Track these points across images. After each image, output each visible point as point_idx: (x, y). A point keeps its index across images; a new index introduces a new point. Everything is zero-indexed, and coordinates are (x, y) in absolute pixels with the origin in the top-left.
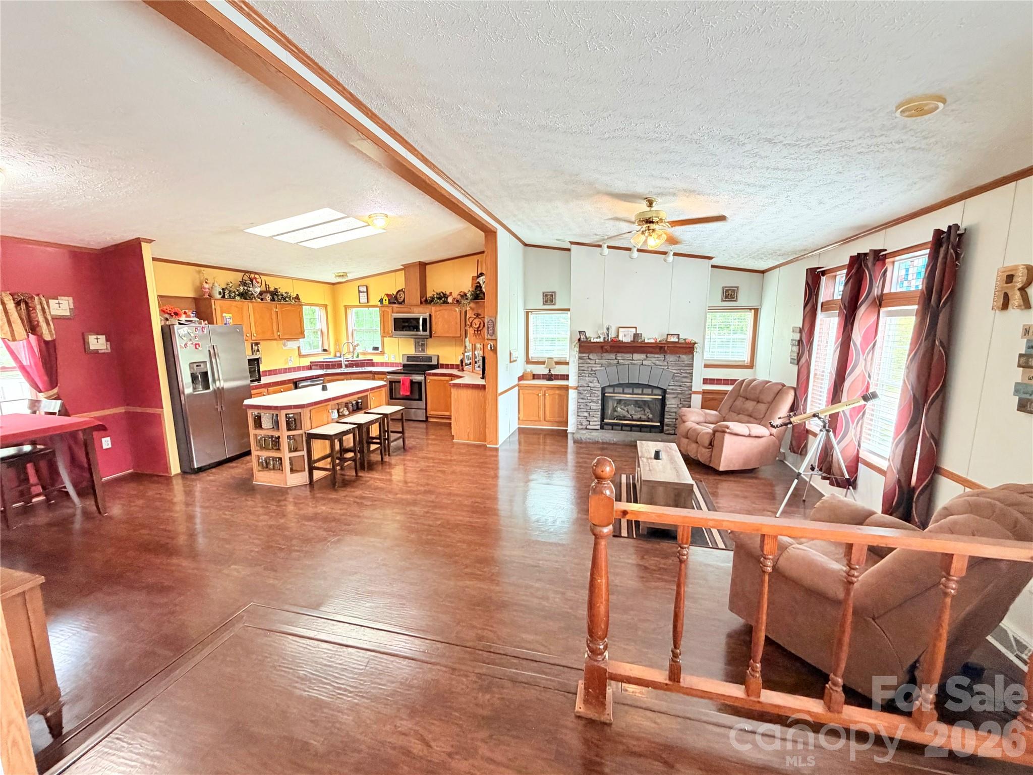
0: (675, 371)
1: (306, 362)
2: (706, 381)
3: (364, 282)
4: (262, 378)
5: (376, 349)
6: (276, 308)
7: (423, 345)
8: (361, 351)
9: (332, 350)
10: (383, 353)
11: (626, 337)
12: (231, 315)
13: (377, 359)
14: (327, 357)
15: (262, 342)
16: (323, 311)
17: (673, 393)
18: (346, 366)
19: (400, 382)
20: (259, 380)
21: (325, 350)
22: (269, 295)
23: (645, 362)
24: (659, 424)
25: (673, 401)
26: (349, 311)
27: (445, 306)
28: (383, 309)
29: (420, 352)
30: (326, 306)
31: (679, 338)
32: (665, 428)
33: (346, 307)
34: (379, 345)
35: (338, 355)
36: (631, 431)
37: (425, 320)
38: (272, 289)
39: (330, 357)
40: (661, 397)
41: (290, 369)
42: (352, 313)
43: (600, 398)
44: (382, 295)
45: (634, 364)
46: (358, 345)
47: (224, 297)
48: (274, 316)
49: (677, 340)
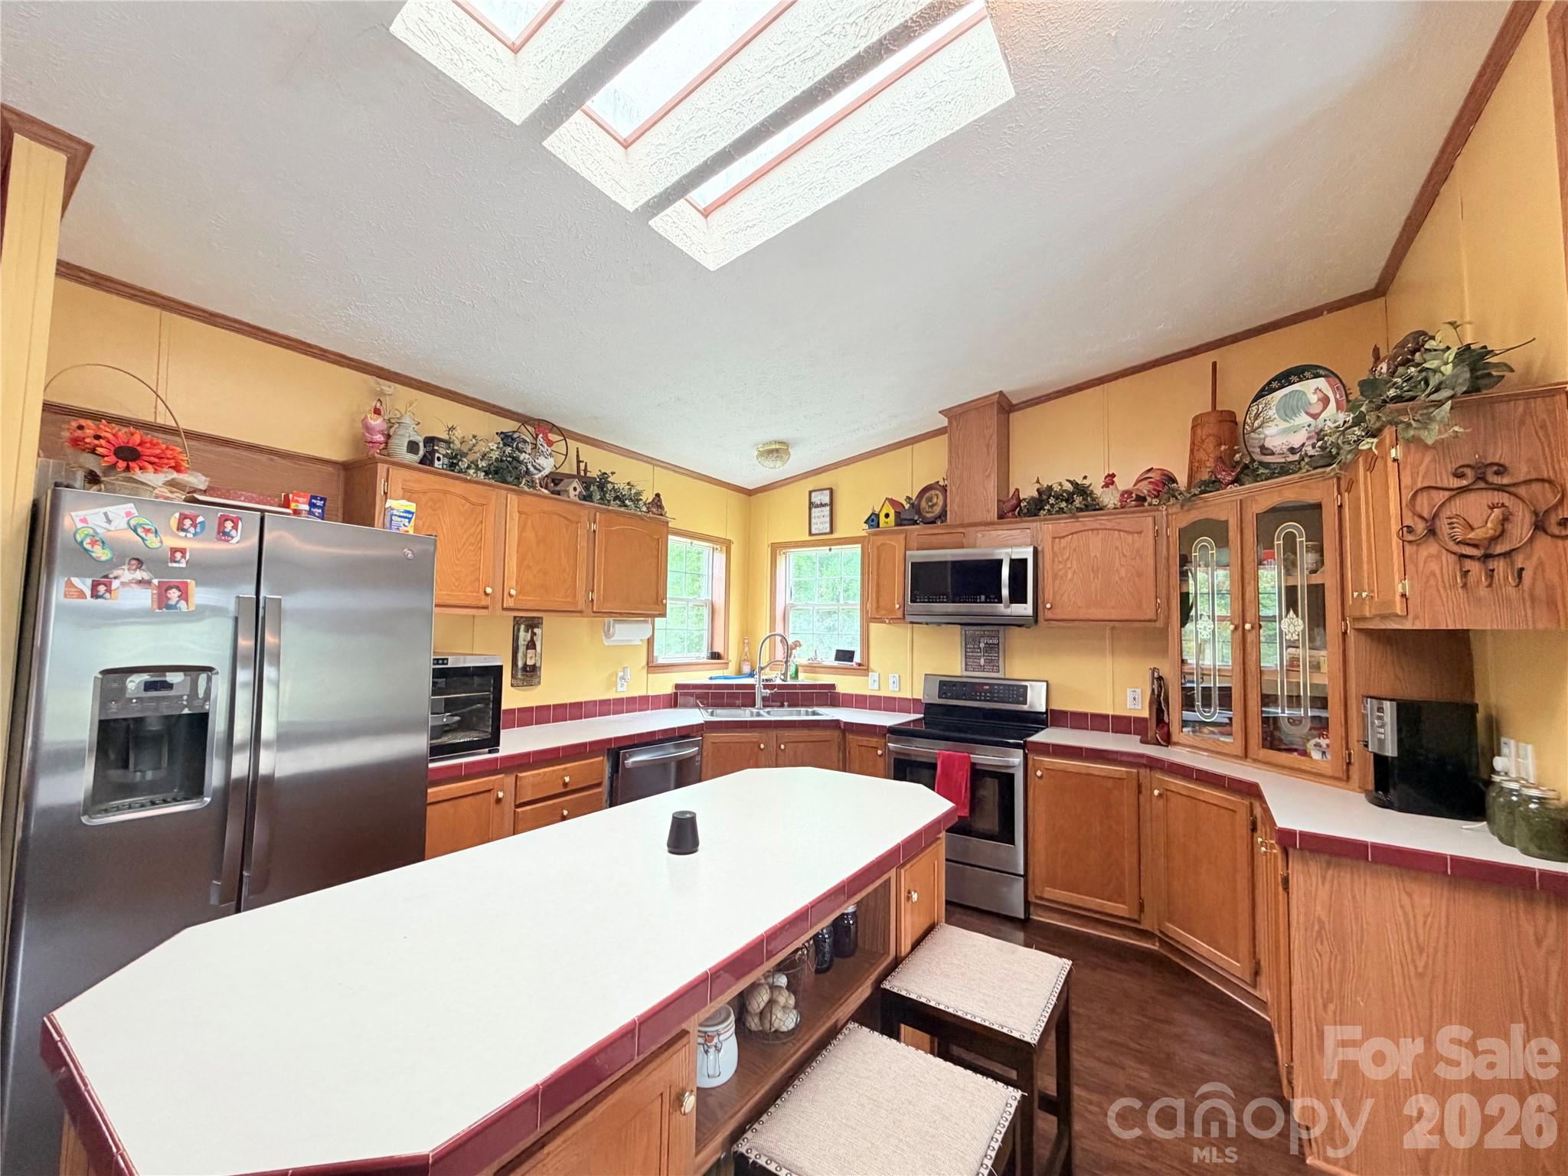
1: (664, 684)
3: (824, 480)
4: (504, 734)
5: (845, 656)
6: (591, 520)
7: (992, 648)
8: (805, 662)
9: (733, 656)
10: (864, 669)
12: (412, 507)
13: (846, 685)
14: (720, 673)
15: (548, 620)
16: (720, 558)
18: (767, 702)
19: (933, 766)
20: (493, 742)
21: (715, 656)
22: (576, 483)
26: (781, 561)
27: (1087, 520)
28: (880, 540)
29: (982, 669)
30: (727, 544)
33: (776, 548)
34: (856, 648)
35: (746, 669)
37: (1018, 566)
38: (594, 473)
39: (726, 673)
41: (619, 702)
42: (789, 564)
44: (875, 502)
46: (797, 644)
47: (427, 460)
48: (583, 543)
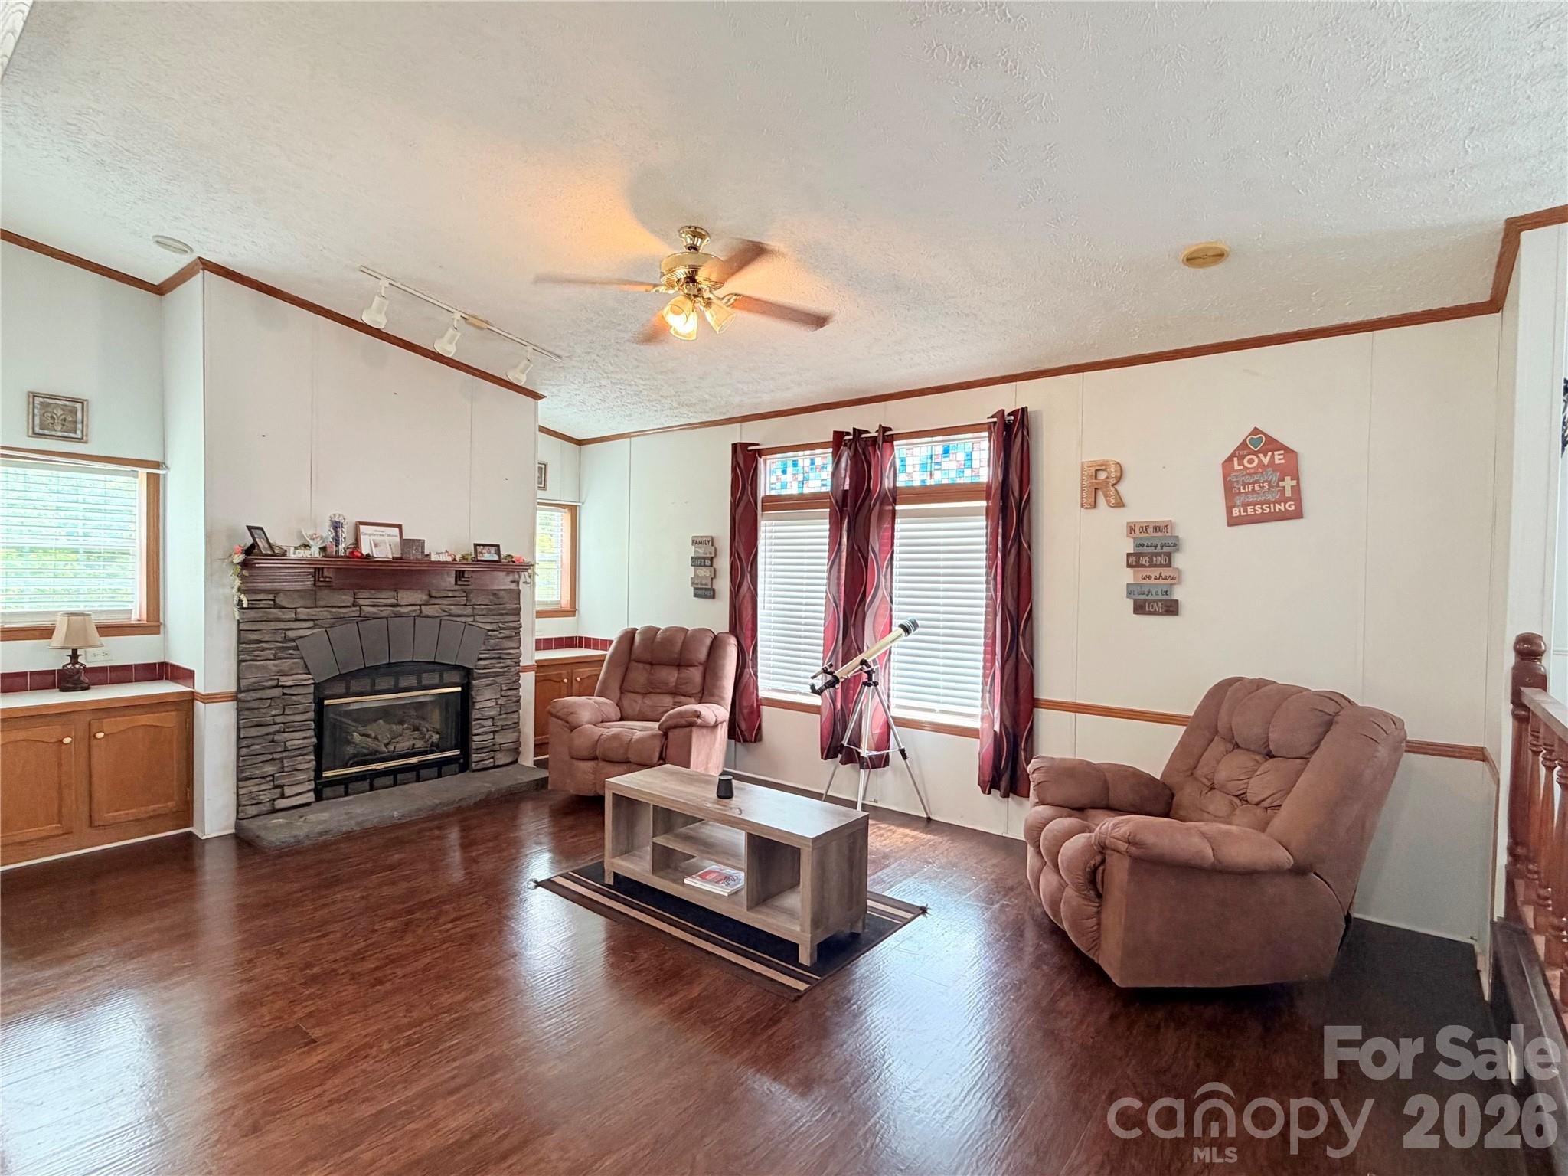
0: (489, 627)
2: (544, 644)
11: (379, 546)
17: (487, 676)
23: (426, 610)
24: (457, 752)
25: (488, 694)
31: (498, 552)
32: (475, 757)
36: (395, 784)
40: (459, 689)
43: (311, 715)
45: (400, 616)
49: (496, 558)
